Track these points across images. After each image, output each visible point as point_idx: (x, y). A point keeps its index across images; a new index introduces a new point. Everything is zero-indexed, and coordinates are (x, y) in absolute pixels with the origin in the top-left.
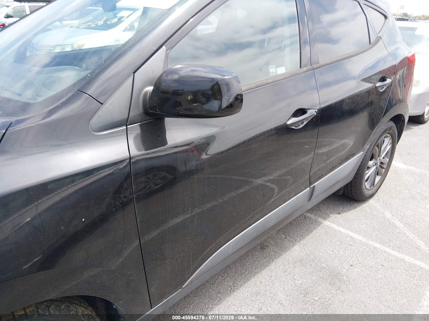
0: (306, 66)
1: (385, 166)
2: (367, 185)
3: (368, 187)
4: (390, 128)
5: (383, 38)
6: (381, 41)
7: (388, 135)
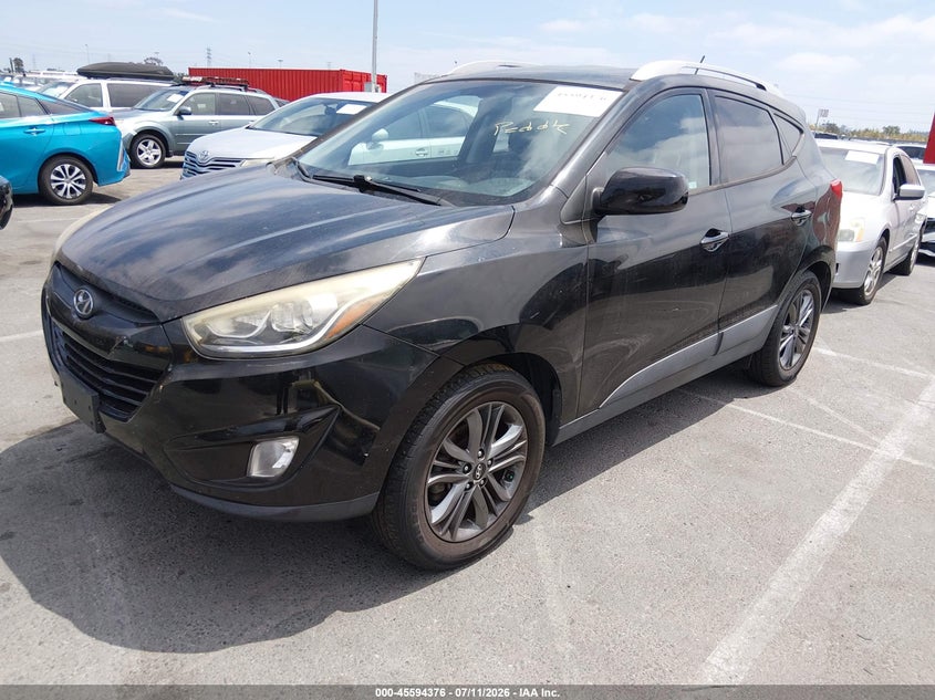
0: (716, 183)
1: (806, 340)
2: (783, 361)
3: (783, 363)
4: (811, 281)
5: (799, 158)
6: (796, 162)
7: (808, 292)
